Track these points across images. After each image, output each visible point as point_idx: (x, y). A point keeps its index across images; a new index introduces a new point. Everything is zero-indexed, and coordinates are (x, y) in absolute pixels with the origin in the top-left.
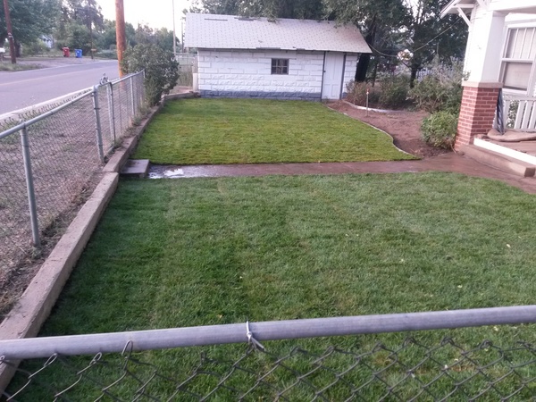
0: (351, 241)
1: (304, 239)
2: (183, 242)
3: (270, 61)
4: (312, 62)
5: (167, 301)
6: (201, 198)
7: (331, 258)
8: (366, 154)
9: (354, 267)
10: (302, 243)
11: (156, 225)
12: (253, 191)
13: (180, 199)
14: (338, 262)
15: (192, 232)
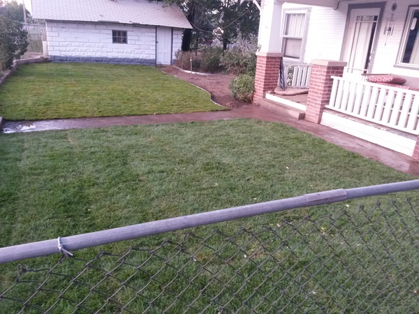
0: (180, 174)
1: (143, 175)
2: (36, 185)
3: (111, 32)
4: (146, 34)
5: (22, 236)
6: (52, 148)
7: (163, 187)
8: (191, 107)
9: (181, 192)
10: (141, 178)
11: (11, 173)
12: (99, 139)
13: (33, 149)
14: (169, 189)
15: (44, 177)
